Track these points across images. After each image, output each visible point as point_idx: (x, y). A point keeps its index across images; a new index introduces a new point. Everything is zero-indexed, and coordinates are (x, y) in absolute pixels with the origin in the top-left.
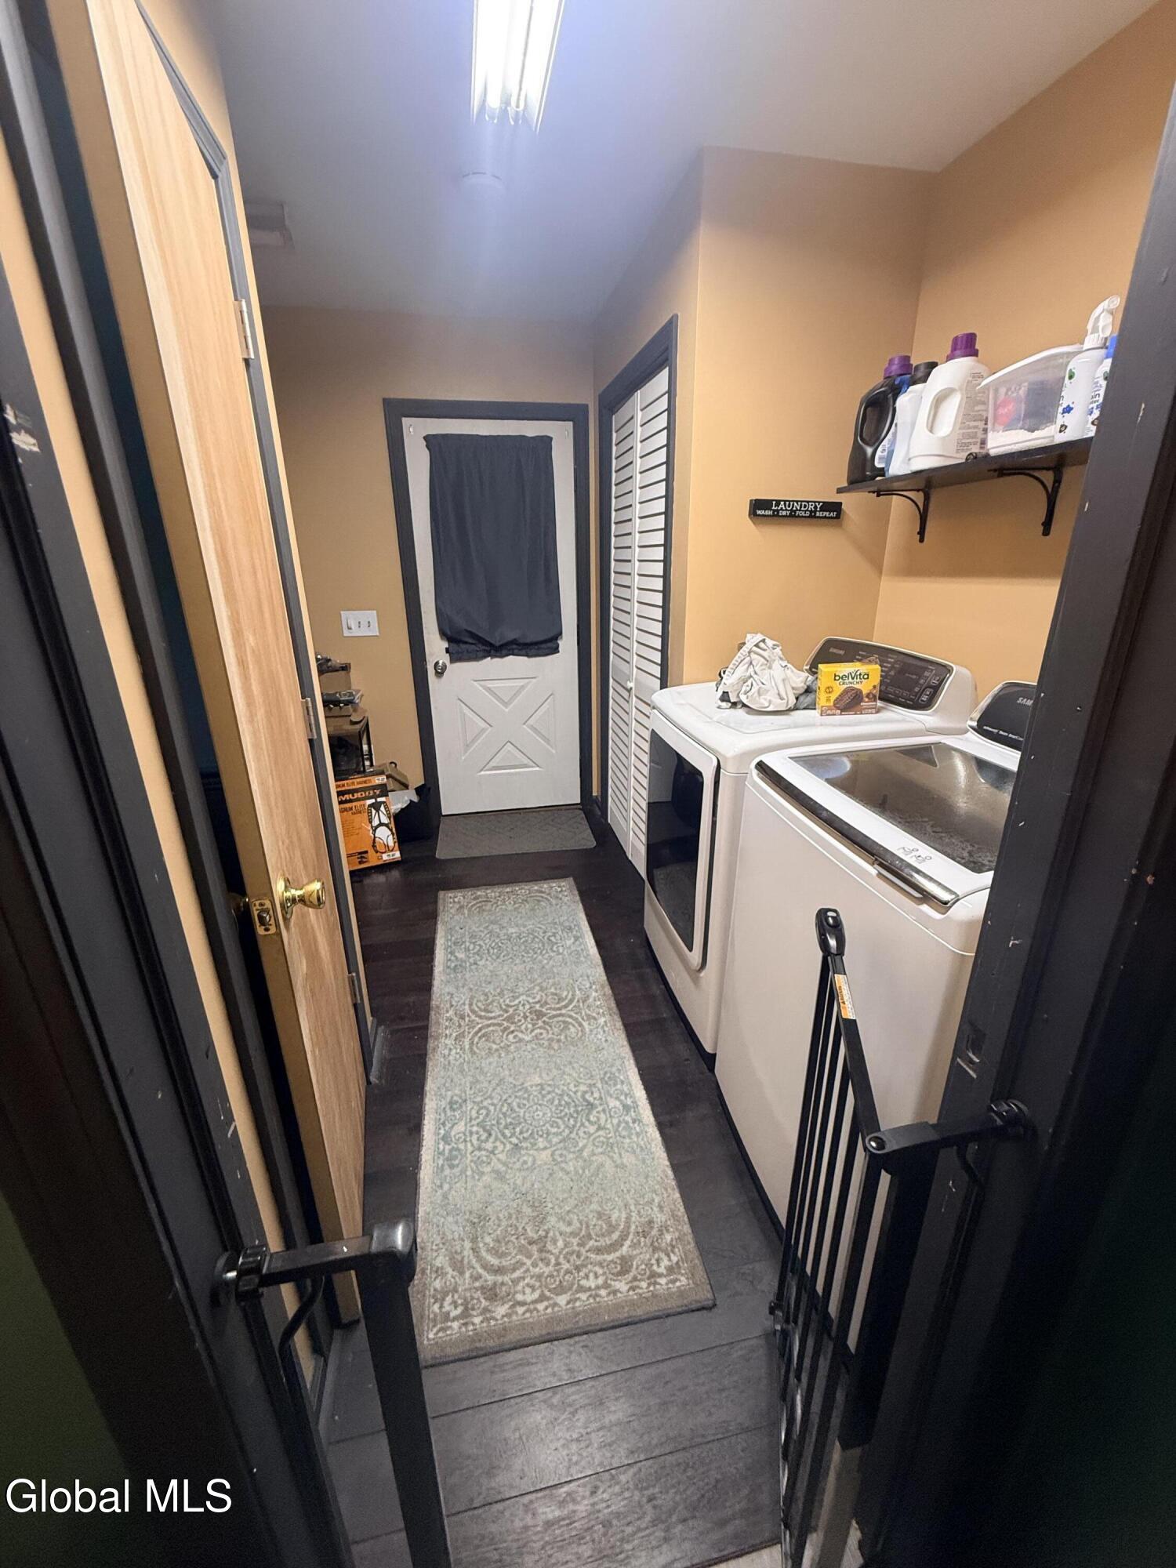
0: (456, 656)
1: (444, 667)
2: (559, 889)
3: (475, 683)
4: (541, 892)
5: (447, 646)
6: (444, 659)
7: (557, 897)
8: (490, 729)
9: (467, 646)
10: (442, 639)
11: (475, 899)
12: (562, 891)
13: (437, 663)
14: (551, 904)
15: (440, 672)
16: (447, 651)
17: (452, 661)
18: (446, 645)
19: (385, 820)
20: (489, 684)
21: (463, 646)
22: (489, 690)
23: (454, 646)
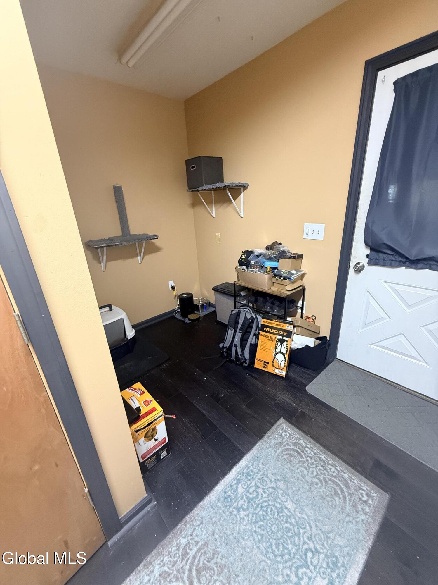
0: (372, 261)
1: (363, 267)
2: (365, 498)
3: (385, 284)
4: (347, 486)
5: (369, 253)
6: (364, 261)
7: (355, 506)
8: (388, 319)
9: (385, 256)
10: (366, 247)
11: (295, 444)
12: (366, 502)
13: (358, 263)
14: (343, 508)
15: (359, 269)
16: (368, 256)
17: (370, 263)
18: (368, 251)
19: (284, 351)
20: (397, 287)
21: (381, 255)
22: (396, 291)
23: (374, 253)
